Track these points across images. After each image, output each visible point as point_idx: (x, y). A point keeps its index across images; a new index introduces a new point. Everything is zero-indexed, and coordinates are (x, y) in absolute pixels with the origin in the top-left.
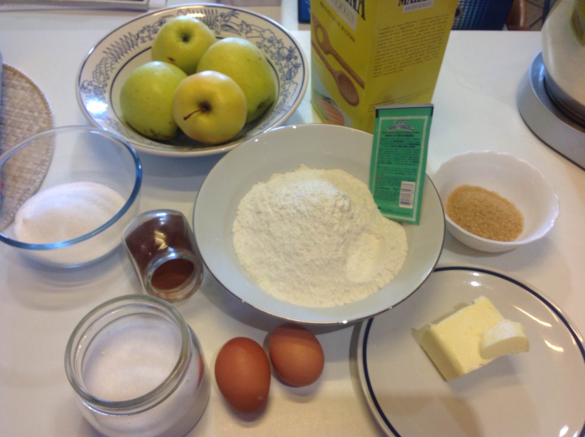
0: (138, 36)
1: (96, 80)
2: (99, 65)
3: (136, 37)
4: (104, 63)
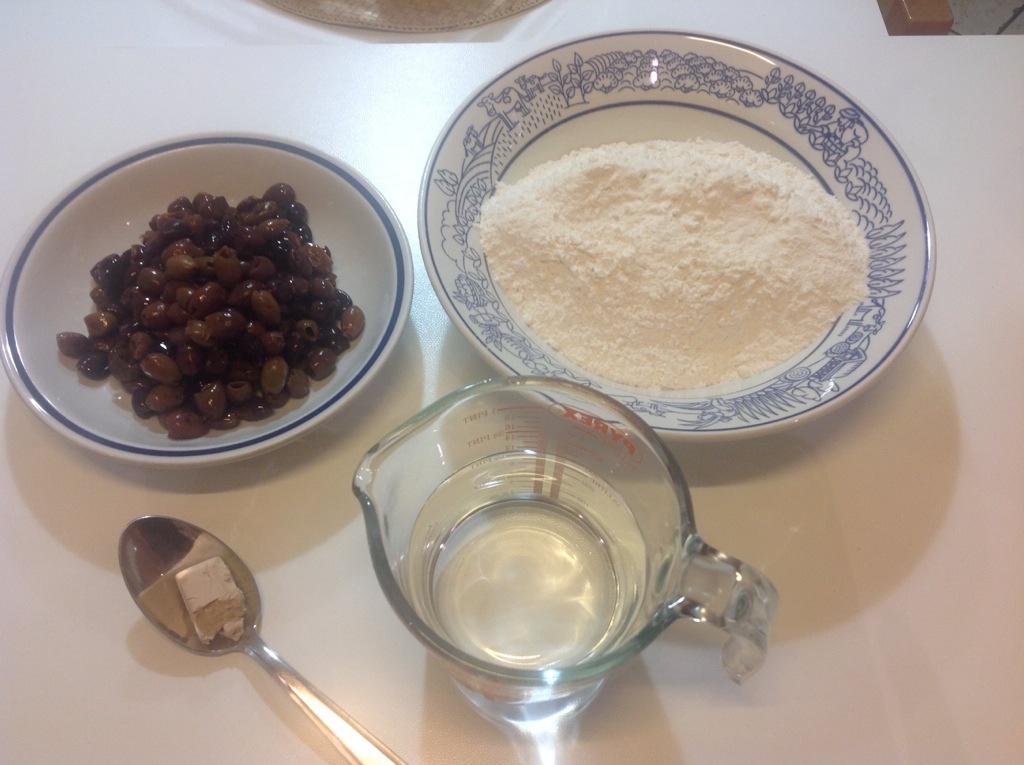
0: (877, 305)
1: (858, 162)
2: (882, 193)
3: (880, 301)
4: (880, 208)
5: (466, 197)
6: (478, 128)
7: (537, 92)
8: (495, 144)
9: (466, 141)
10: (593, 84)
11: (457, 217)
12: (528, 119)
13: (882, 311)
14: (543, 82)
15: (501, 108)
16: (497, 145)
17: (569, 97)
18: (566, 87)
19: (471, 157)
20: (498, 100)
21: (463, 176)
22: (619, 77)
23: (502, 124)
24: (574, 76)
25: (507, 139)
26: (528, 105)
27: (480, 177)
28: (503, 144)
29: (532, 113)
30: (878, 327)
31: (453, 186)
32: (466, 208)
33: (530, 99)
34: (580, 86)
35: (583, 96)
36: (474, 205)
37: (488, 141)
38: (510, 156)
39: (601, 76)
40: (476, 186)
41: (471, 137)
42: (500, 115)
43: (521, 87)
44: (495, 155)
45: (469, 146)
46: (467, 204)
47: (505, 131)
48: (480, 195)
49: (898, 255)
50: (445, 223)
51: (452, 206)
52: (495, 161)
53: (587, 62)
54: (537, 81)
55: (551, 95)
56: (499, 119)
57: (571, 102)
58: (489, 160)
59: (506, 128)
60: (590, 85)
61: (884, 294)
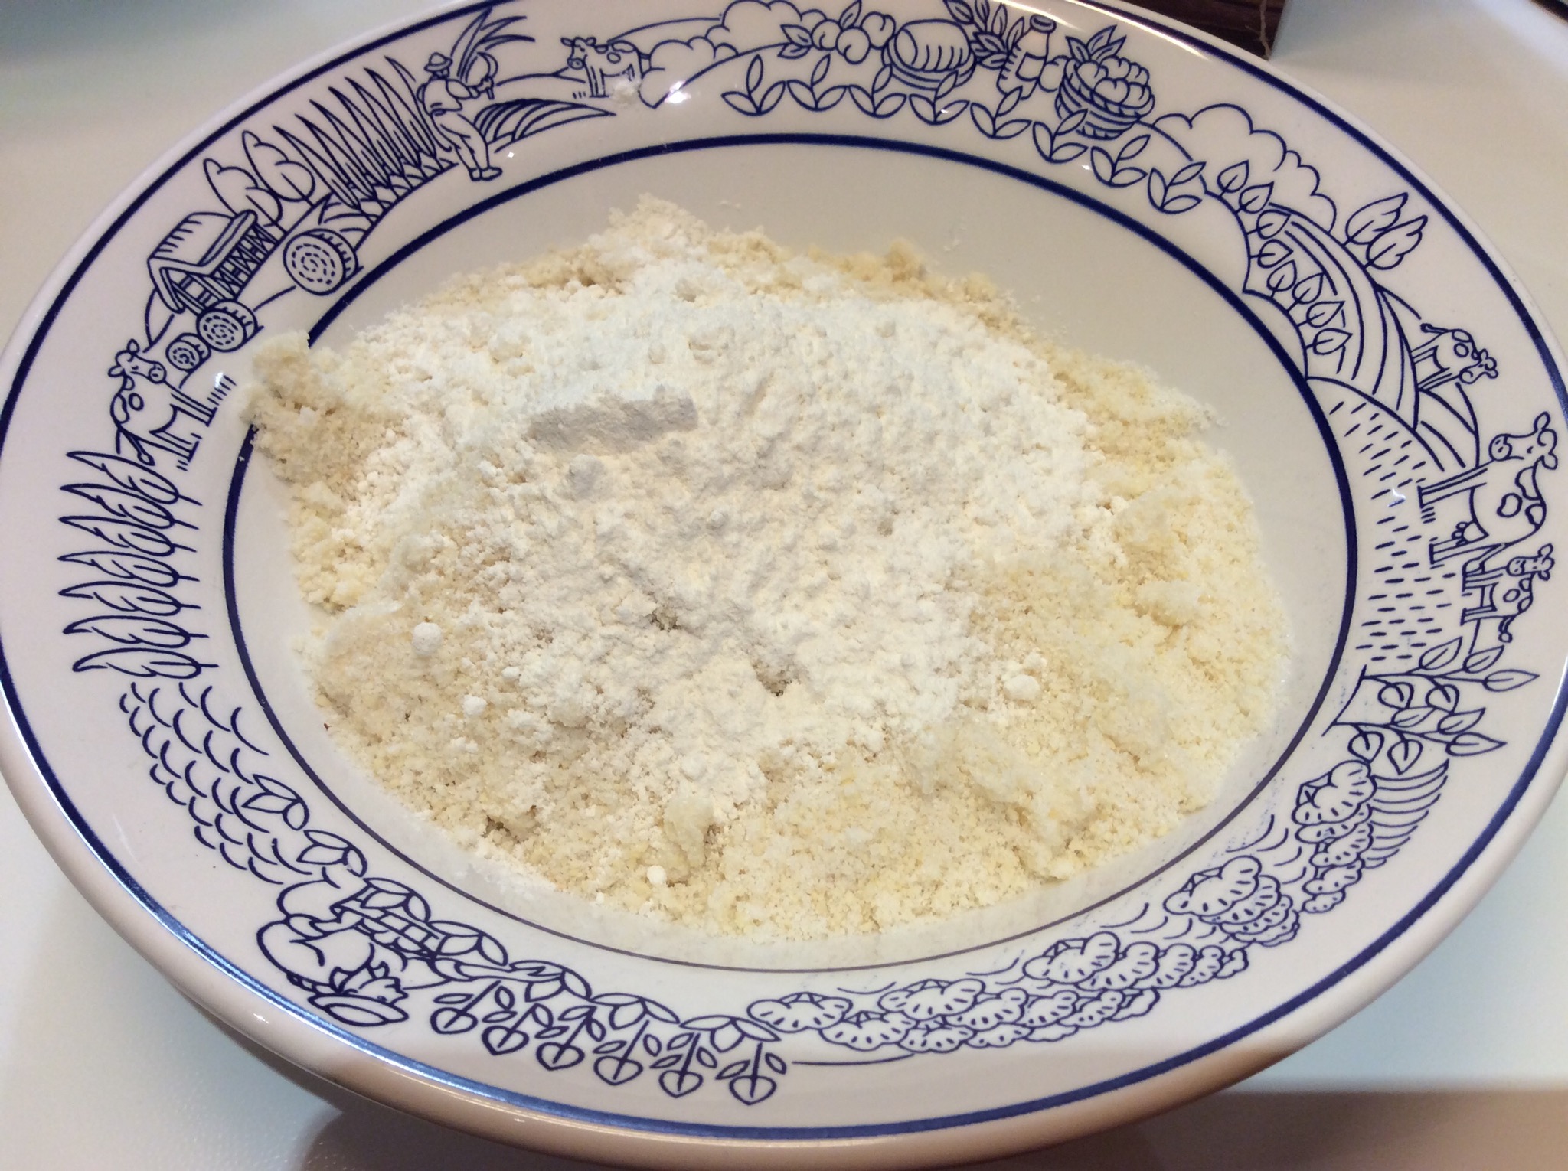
5: (1324, 272)
6: (1481, 391)
7: (1473, 601)
8: (1413, 431)
9: (1466, 343)
10: (1367, 763)
11: (1287, 212)
12: (1418, 552)
13: (120, 415)
14: (1490, 628)
15: (1499, 479)
16: (1405, 435)
17: (1388, 685)
18: (1422, 686)
19: (1416, 337)
20: (1526, 480)
21: (1378, 289)
22: (1309, 834)
23: (1453, 469)
24: (1438, 715)
25: (1405, 471)
26: (1455, 565)
27: (1353, 347)
28: (1397, 453)
29: (1424, 569)
30: (126, 364)
31: (1370, 244)
32: (1298, 255)
33: (1465, 574)
34: (1392, 725)
35: (1356, 725)
36: (1294, 285)
37: (1430, 410)
38: (1355, 465)
39: (1367, 788)
40: (1336, 322)
41: (1468, 361)
42: (1480, 468)
43: (1522, 560)
44: (1384, 418)
45: (1446, 343)
46: (1306, 267)
47: (1430, 468)
48: (1308, 321)
49: (83, 574)
50: (1291, 159)
51: (1319, 212)
52: (1371, 409)
53: (1446, 765)
54: (1510, 609)
55: (1433, 640)
56: (1470, 464)
57: (1371, 688)
58: (1378, 397)
59: (1432, 475)
60: (1369, 755)
61: (121, 471)
